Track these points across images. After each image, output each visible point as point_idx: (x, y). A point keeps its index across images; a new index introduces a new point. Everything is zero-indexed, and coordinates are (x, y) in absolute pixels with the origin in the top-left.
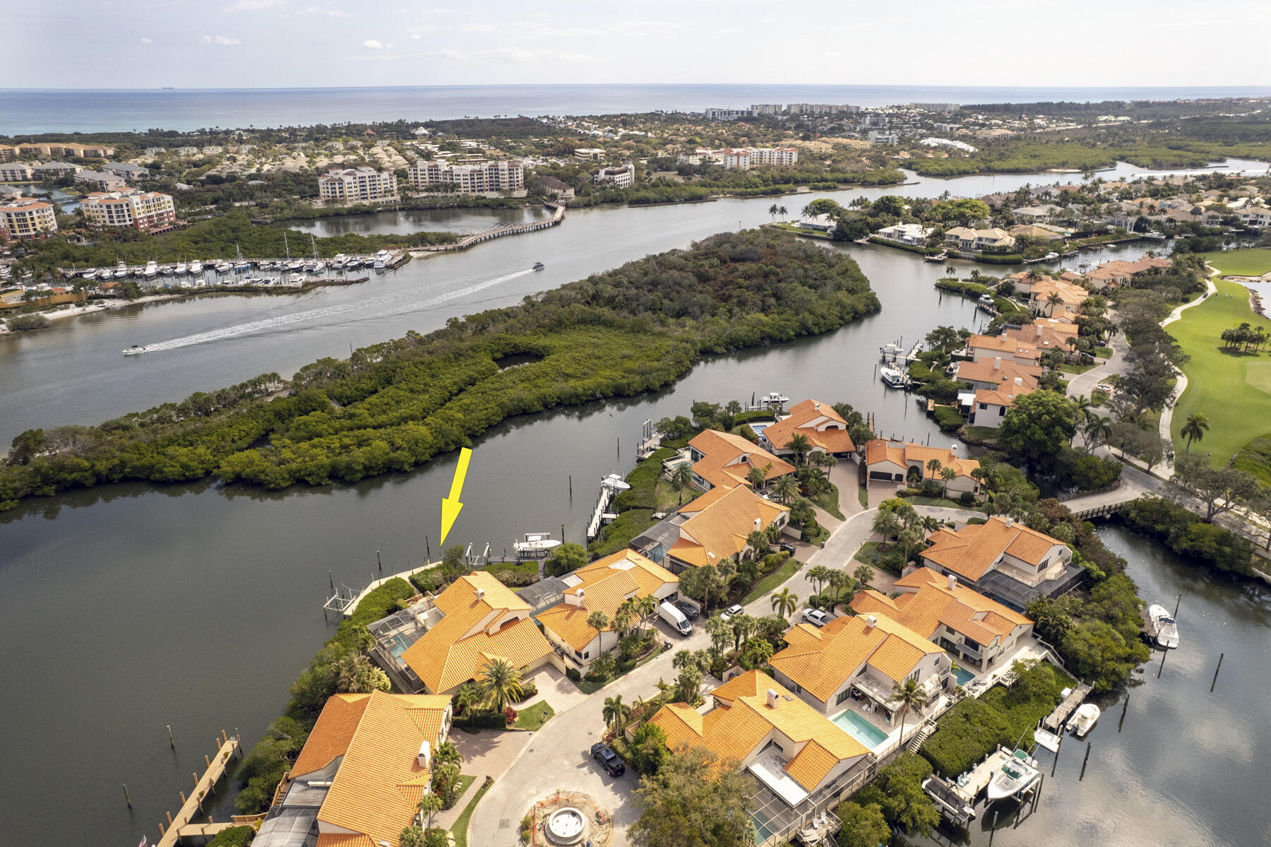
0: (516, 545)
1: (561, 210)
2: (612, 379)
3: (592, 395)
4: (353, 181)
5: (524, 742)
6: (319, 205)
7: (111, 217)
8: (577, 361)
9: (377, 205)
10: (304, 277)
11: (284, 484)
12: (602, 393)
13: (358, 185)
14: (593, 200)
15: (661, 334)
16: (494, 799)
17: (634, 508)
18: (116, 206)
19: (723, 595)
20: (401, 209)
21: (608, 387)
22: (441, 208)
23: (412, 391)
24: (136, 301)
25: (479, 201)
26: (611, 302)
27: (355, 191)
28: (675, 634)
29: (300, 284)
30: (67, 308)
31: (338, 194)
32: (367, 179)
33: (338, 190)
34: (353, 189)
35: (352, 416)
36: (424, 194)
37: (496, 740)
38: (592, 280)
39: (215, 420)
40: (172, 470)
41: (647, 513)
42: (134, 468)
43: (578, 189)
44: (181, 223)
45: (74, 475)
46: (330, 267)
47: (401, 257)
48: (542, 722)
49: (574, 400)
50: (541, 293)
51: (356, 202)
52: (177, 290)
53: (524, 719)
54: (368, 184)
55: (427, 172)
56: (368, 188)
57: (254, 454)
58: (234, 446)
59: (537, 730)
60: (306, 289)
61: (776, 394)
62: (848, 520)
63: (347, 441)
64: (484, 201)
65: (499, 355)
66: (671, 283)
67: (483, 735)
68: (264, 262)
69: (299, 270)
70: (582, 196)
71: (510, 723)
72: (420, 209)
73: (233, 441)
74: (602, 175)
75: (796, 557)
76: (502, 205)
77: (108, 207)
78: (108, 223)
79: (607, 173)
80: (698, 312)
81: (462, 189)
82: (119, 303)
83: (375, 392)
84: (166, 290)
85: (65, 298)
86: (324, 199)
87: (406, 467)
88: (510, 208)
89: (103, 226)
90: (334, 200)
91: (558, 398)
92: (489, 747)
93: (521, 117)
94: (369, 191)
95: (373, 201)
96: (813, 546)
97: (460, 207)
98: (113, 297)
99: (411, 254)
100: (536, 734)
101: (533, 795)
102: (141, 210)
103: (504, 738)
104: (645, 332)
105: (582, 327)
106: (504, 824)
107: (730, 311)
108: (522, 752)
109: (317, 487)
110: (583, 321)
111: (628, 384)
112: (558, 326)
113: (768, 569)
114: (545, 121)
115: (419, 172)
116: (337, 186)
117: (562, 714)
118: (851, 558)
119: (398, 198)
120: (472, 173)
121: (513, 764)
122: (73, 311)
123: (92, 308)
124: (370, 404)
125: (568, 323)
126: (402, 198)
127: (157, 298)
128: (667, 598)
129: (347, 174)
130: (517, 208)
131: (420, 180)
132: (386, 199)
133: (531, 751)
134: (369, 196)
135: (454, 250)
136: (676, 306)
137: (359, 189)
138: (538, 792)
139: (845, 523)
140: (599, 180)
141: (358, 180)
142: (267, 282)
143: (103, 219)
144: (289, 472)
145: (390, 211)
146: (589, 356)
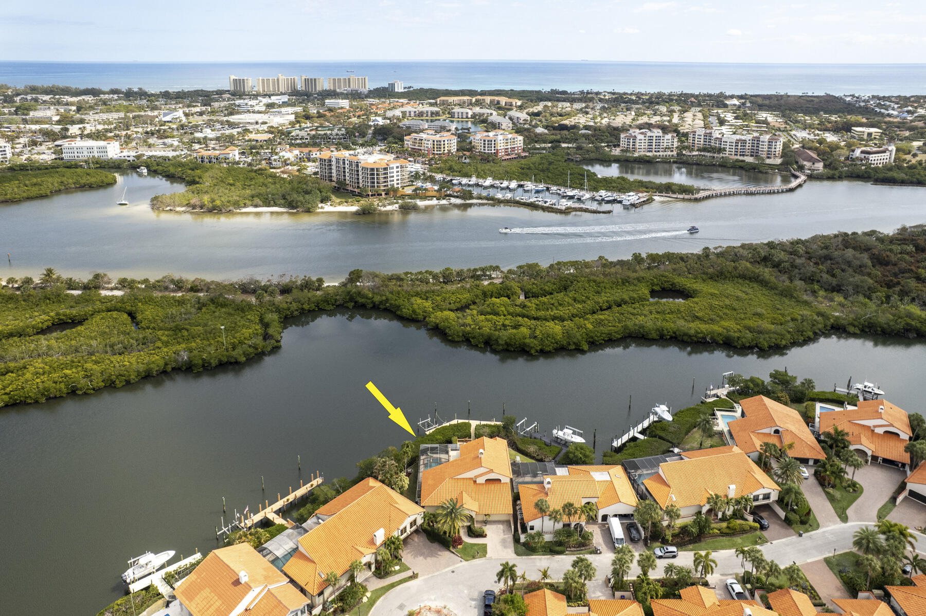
0: (555, 431)
1: (803, 178)
2: (727, 330)
3: (704, 338)
4: (643, 138)
5: (454, 564)
6: (616, 152)
7: (484, 147)
8: (711, 307)
9: (656, 157)
10: (570, 204)
11: (456, 339)
12: (712, 338)
13: (647, 141)
14: (838, 175)
15: (806, 303)
16: (409, 588)
17: (660, 438)
18: (488, 141)
19: (669, 535)
20: (674, 162)
21: (720, 334)
22: (705, 165)
23: (575, 300)
24: (468, 202)
25: (737, 163)
26: (776, 265)
27: (644, 145)
28: (611, 545)
29: (564, 208)
30: (432, 200)
31: (631, 146)
32: (654, 138)
33: (631, 144)
34: (643, 144)
35: (524, 306)
36: (697, 153)
37: (439, 553)
38: (771, 245)
39: (449, 287)
40: (406, 312)
41: (665, 446)
42: (391, 304)
43: (827, 163)
44: (523, 154)
45: (363, 300)
46: (593, 199)
47: (645, 199)
48: (474, 557)
49: (685, 338)
50: (720, 247)
51: (642, 153)
52: (492, 199)
53: (465, 549)
54: (654, 141)
55: (702, 137)
56: (654, 144)
57: (452, 315)
58: (449, 306)
59: (467, 560)
60: (566, 211)
61: (871, 385)
62: (849, 524)
63: (507, 322)
64: (741, 164)
65: (657, 288)
66: (840, 260)
67: (436, 545)
68: (554, 188)
69: (571, 197)
70: (830, 169)
71: (454, 547)
72: (689, 164)
73: (450, 304)
74: (857, 153)
75: (765, 534)
76: (754, 169)
77: (484, 141)
78: (482, 151)
79: (862, 152)
80: (851, 291)
81: (727, 153)
82: (459, 201)
83: (551, 294)
84: (487, 198)
85: (434, 193)
86: (621, 148)
87: (533, 352)
88: (761, 172)
89: (479, 152)
90: (627, 151)
91: (674, 333)
92: (432, 554)
93: (828, 95)
94: (654, 147)
95: (655, 153)
96: (792, 531)
97: (720, 166)
98: (457, 197)
99: (655, 198)
100: (464, 563)
101: (431, 600)
102: (502, 144)
103: (446, 555)
104: (792, 296)
105: (740, 281)
106: (401, 607)
107: (888, 297)
108: (447, 570)
109: (475, 347)
110: (743, 277)
111: (738, 338)
112: (719, 276)
113: (727, 531)
114: (848, 99)
115: (697, 137)
116: (631, 141)
117: (491, 559)
118: (821, 557)
119: (675, 153)
120: (737, 142)
121: (438, 573)
122: (434, 202)
123: (444, 202)
124: (540, 302)
125: (728, 275)
126: (678, 154)
127: (480, 201)
128: (619, 515)
129: (641, 133)
130: (766, 173)
131: (696, 142)
132: (665, 153)
133: (453, 572)
134: (654, 150)
135: (690, 200)
136: (834, 282)
137: (647, 144)
138: (435, 600)
139: (843, 525)
140: (854, 157)
141: (647, 138)
142: (546, 202)
143: (480, 147)
144: (464, 332)
145: (666, 162)
146: (727, 306)
